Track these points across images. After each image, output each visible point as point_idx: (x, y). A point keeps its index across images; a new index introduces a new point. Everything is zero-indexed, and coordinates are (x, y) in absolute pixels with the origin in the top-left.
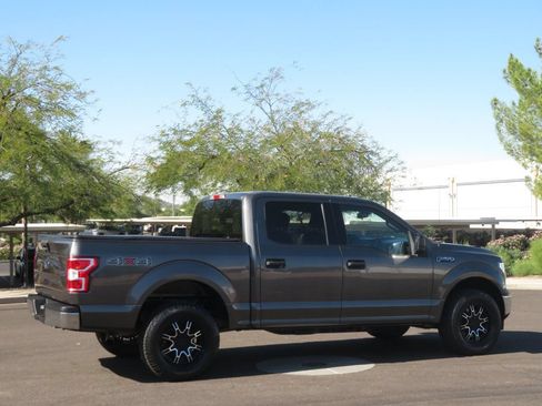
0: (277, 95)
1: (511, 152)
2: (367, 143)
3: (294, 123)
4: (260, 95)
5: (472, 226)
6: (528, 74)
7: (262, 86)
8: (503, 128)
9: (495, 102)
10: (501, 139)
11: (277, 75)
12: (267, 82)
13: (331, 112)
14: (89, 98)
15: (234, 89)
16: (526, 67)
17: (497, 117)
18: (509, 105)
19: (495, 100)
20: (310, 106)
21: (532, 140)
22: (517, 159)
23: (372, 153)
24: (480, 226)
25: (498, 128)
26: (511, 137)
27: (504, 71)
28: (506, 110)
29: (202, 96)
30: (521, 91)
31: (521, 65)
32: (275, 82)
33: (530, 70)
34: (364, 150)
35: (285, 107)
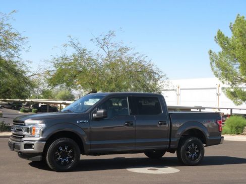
0: (112, 43)
1: (217, 76)
2: (154, 69)
3: (120, 57)
4: (103, 43)
5: (192, 110)
6: (227, 40)
7: (105, 39)
8: (214, 65)
9: (210, 52)
10: (213, 69)
11: (112, 34)
12: (107, 37)
13: (138, 53)
14: (25, 41)
15: (92, 40)
16: (225, 36)
17: (211, 59)
18: (217, 54)
19: (211, 51)
20: (127, 49)
21: (227, 71)
22: (220, 79)
23: (155, 73)
24: (196, 110)
25: (211, 64)
26: (218, 68)
27: (215, 37)
28: (215, 56)
29: (76, 42)
30: (223, 47)
31: (224, 35)
32: (111, 37)
33: (227, 37)
34: (152, 71)
35: (115, 49)
